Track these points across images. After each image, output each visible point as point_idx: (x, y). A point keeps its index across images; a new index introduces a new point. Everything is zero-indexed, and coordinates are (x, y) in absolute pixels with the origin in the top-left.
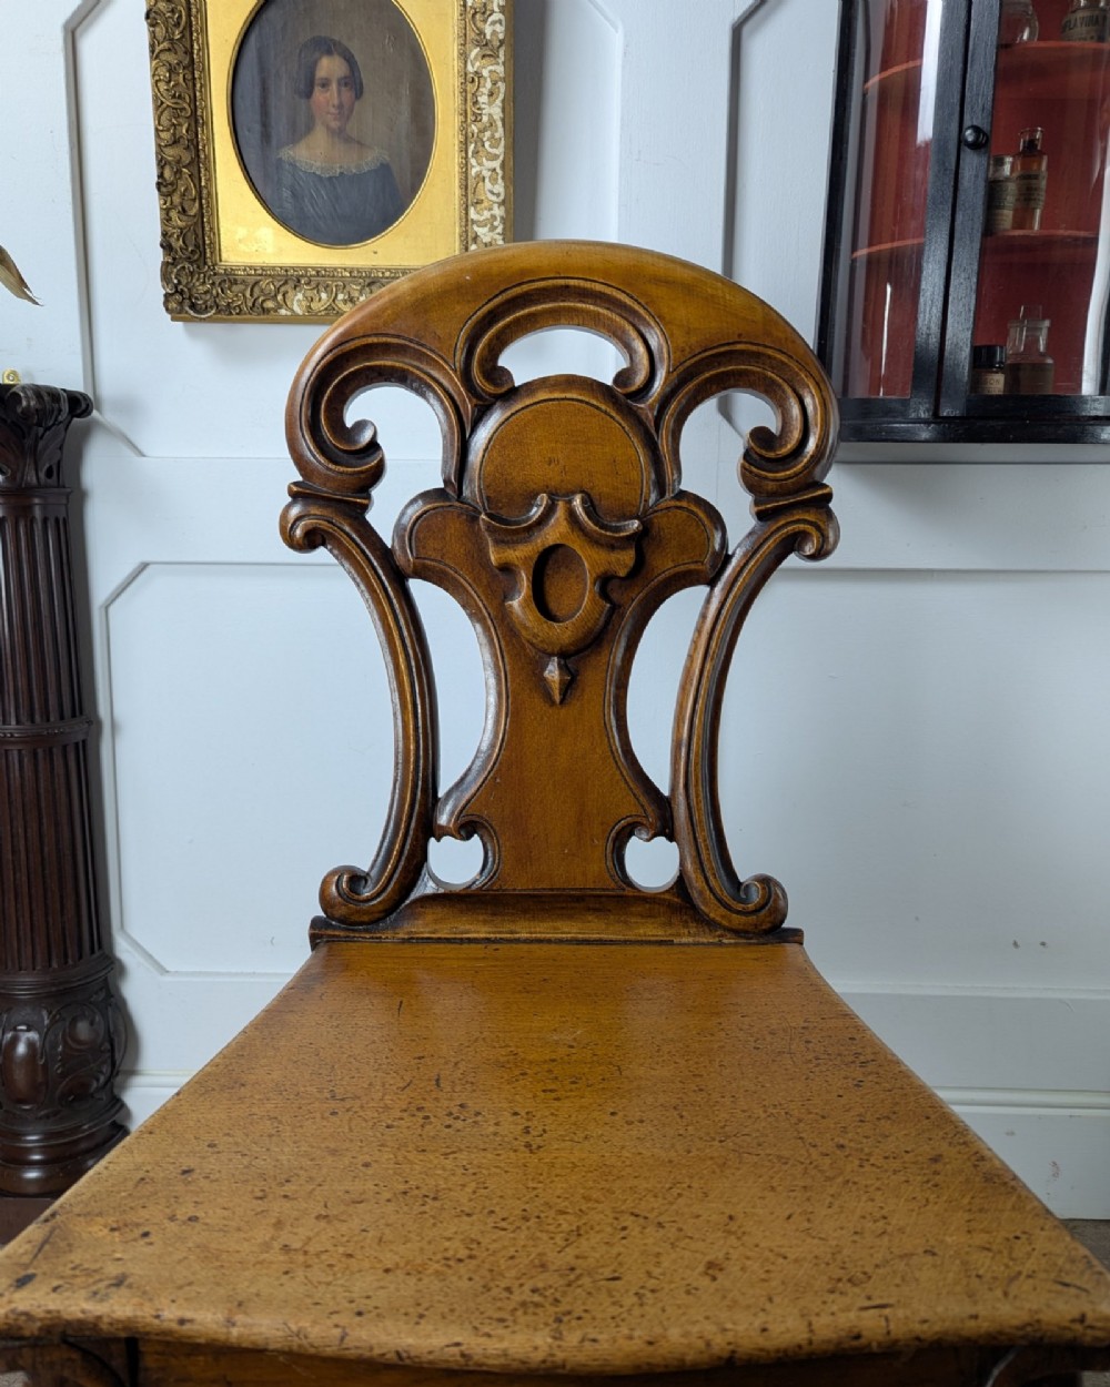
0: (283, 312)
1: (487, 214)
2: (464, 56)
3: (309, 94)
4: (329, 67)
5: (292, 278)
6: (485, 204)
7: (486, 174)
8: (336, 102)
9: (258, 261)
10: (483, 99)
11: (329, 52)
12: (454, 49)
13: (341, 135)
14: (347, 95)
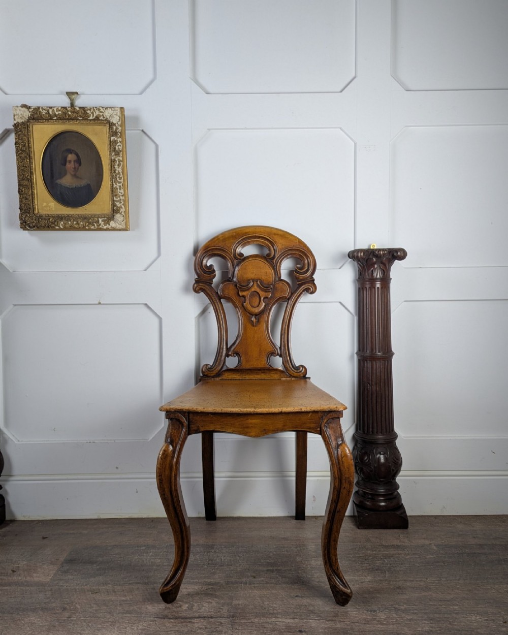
0: (57, 228)
1: (119, 199)
2: (110, 155)
3: (65, 164)
4: (71, 157)
5: (60, 218)
6: (118, 196)
7: (118, 187)
8: (73, 167)
10: (116, 167)
11: (71, 153)
12: (108, 152)
13: (75, 176)
14: (77, 165)
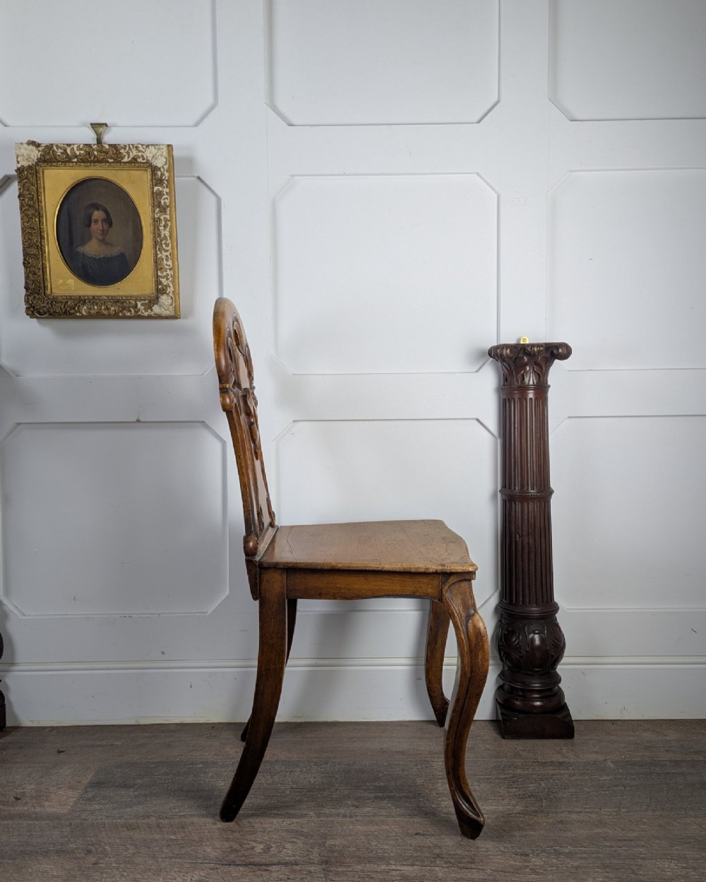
0: (78, 314)
1: (165, 273)
2: (153, 211)
3: (89, 225)
4: (97, 215)
5: (82, 300)
6: (164, 269)
7: (164, 257)
8: (101, 228)
9: (67, 293)
10: (161, 228)
11: (98, 209)
12: (149, 208)
13: (103, 241)
14: (106, 226)
